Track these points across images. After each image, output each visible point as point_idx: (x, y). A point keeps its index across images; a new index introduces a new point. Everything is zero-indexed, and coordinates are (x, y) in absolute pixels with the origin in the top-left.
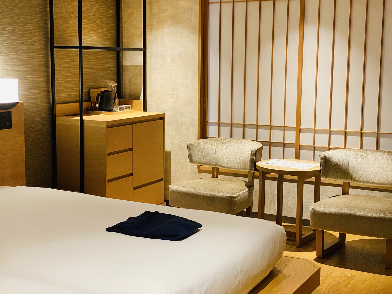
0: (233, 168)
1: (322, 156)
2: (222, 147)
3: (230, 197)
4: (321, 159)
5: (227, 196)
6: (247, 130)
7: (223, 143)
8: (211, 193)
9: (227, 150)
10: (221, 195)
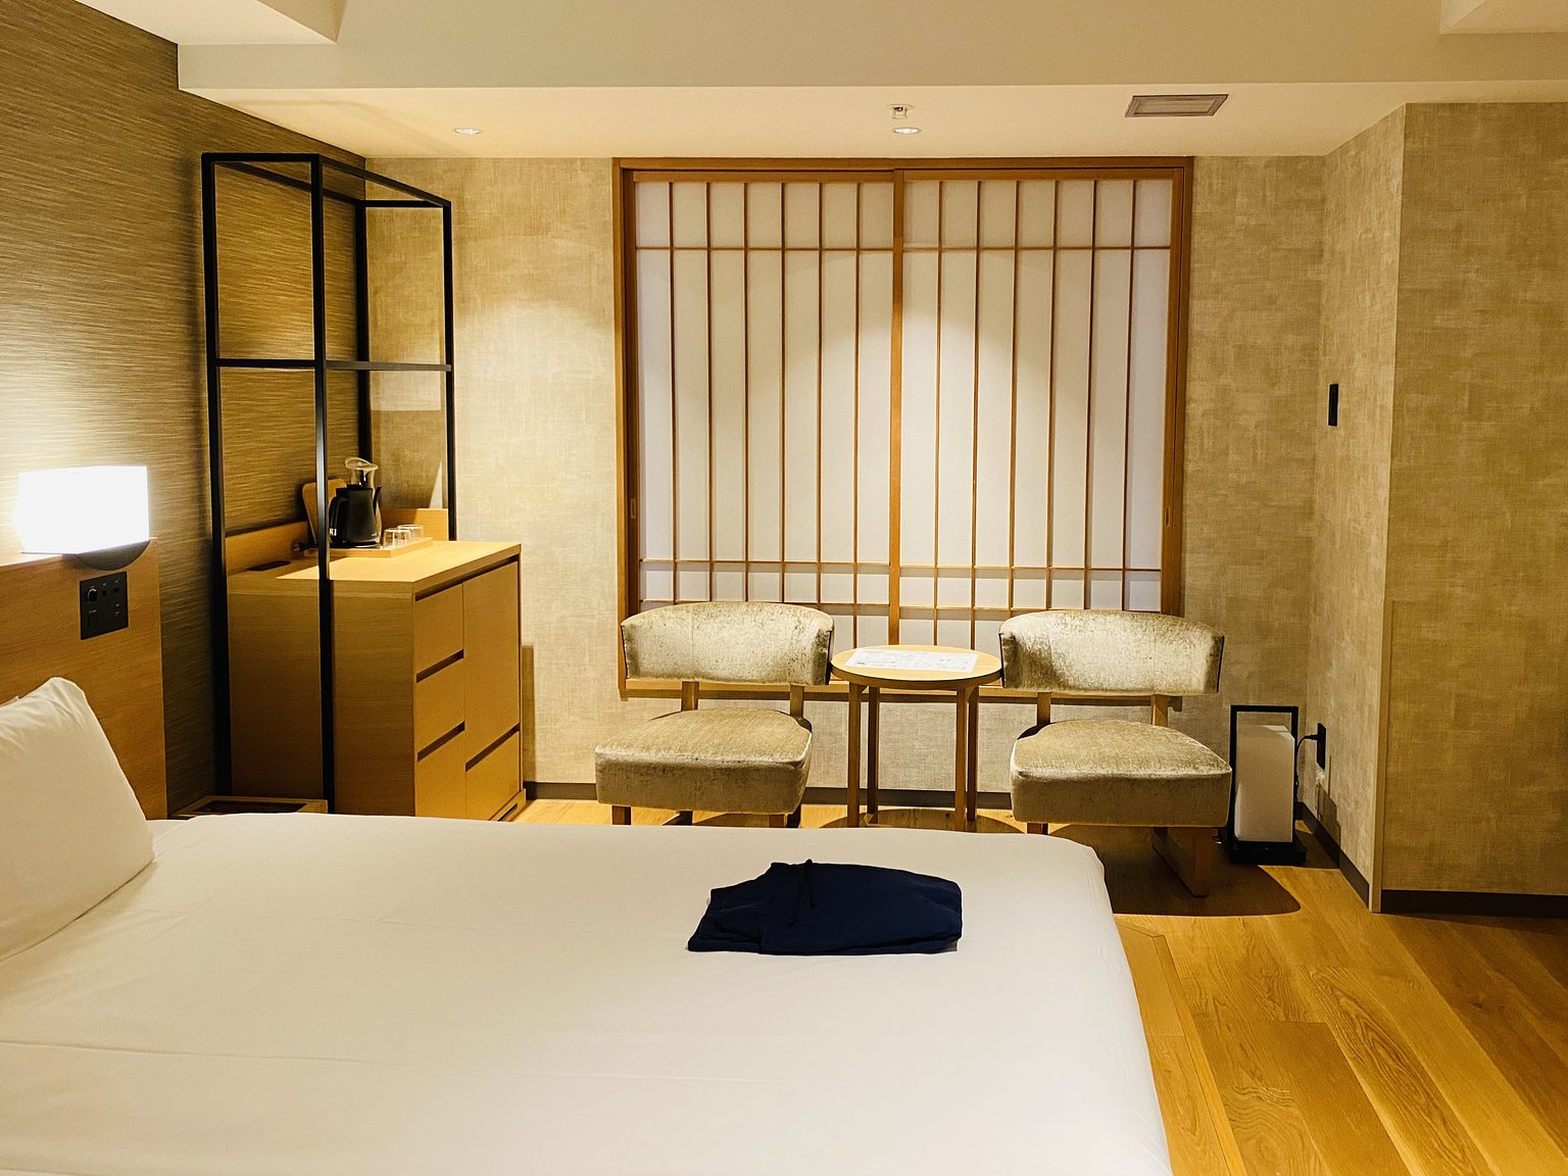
0: (744, 681)
1: (1006, 636)
2: (710, 626)
3: (791, 763)
4: (1003, 642)
5: (785, 761)
6: (755, 576)
7: (710, 616)
8: (736, 758)
9: (725, 634)
10: (765, 760)
